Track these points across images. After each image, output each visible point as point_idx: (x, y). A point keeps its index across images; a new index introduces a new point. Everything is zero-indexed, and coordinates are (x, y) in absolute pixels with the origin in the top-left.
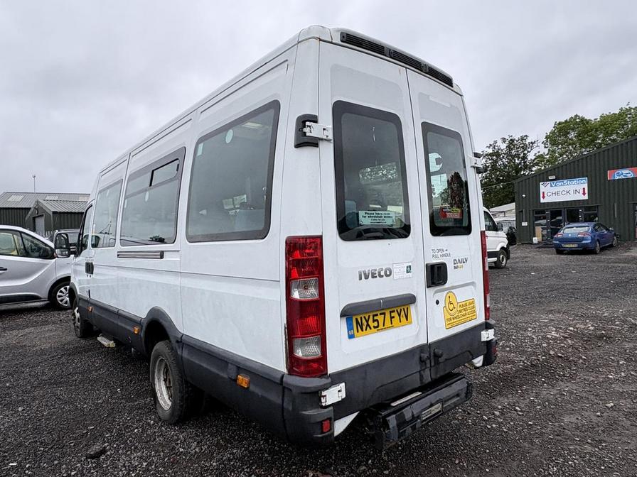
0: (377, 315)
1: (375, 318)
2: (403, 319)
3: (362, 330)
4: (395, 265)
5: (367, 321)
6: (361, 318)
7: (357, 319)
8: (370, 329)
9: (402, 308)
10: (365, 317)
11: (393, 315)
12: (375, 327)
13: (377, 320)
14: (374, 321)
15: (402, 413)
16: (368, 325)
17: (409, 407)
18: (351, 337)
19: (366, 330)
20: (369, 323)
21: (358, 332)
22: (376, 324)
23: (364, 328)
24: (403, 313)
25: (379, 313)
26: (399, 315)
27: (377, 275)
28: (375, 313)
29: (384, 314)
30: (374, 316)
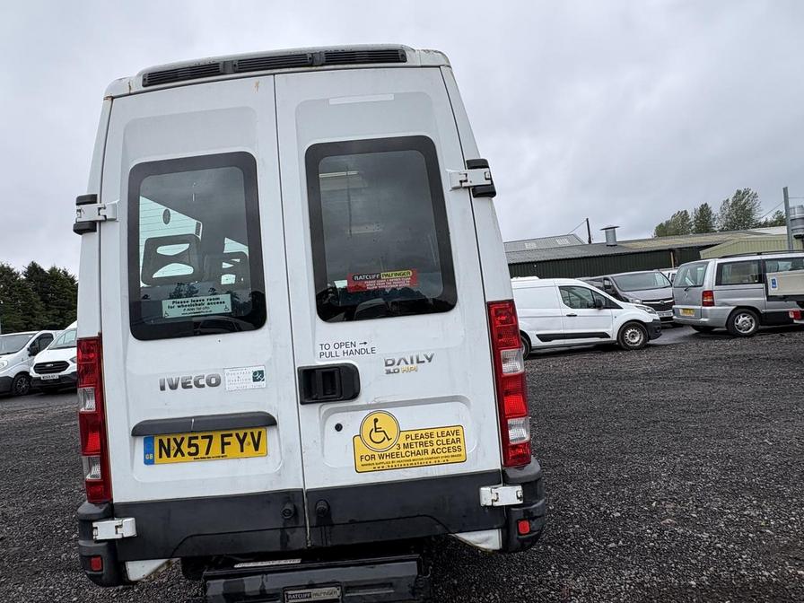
0: (197, 438)
1: (193, 442)
2: (249, 447)
3: (169, 455)
4: (227, 371)
5: (179, 445)
6: (169, 440)
7: (161, 441)
8: (183, 455)
9: (249, 431)
10: (175, 439)
11: (226, 440)
12: (190, 454)
13: (196, 446)
14: (190, 445)
15: (242, 581)
16: (179, 450)
17: (260, 577)
18: (149, 462)
19: (175, 456)
20: (182, 447)
21: (161, 457)
22: (193, 450)
23: (172, 453)
24: (249, 438)
25: (200, 435)
26: (242, 442)
27: (192, 384)
28: (191, 435)
29: (210, 438)
30: (190, 439)
